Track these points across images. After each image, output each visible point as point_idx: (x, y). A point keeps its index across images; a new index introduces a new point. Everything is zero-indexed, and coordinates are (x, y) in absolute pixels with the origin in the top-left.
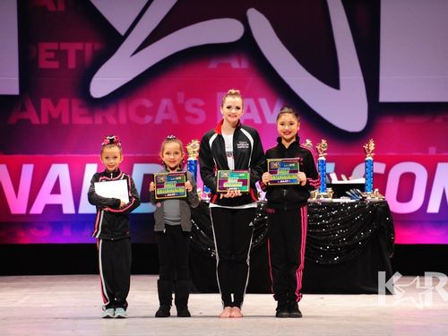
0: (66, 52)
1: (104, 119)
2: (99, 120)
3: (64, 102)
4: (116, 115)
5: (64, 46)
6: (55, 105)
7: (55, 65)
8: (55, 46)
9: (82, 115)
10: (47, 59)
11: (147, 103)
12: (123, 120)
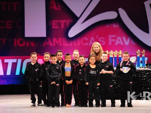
0: (60, 23)
1: (73, 44)
2: (71, 45)
3: (60, 39)
4: (77, 43)
5: (60, 21)
6: (57, 40)
7: (57, 27)
8: (57, 21)
9: (66, 43)
10: (55, 26)
11: (86, 39)
12: (79, 44)
